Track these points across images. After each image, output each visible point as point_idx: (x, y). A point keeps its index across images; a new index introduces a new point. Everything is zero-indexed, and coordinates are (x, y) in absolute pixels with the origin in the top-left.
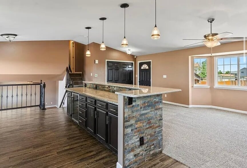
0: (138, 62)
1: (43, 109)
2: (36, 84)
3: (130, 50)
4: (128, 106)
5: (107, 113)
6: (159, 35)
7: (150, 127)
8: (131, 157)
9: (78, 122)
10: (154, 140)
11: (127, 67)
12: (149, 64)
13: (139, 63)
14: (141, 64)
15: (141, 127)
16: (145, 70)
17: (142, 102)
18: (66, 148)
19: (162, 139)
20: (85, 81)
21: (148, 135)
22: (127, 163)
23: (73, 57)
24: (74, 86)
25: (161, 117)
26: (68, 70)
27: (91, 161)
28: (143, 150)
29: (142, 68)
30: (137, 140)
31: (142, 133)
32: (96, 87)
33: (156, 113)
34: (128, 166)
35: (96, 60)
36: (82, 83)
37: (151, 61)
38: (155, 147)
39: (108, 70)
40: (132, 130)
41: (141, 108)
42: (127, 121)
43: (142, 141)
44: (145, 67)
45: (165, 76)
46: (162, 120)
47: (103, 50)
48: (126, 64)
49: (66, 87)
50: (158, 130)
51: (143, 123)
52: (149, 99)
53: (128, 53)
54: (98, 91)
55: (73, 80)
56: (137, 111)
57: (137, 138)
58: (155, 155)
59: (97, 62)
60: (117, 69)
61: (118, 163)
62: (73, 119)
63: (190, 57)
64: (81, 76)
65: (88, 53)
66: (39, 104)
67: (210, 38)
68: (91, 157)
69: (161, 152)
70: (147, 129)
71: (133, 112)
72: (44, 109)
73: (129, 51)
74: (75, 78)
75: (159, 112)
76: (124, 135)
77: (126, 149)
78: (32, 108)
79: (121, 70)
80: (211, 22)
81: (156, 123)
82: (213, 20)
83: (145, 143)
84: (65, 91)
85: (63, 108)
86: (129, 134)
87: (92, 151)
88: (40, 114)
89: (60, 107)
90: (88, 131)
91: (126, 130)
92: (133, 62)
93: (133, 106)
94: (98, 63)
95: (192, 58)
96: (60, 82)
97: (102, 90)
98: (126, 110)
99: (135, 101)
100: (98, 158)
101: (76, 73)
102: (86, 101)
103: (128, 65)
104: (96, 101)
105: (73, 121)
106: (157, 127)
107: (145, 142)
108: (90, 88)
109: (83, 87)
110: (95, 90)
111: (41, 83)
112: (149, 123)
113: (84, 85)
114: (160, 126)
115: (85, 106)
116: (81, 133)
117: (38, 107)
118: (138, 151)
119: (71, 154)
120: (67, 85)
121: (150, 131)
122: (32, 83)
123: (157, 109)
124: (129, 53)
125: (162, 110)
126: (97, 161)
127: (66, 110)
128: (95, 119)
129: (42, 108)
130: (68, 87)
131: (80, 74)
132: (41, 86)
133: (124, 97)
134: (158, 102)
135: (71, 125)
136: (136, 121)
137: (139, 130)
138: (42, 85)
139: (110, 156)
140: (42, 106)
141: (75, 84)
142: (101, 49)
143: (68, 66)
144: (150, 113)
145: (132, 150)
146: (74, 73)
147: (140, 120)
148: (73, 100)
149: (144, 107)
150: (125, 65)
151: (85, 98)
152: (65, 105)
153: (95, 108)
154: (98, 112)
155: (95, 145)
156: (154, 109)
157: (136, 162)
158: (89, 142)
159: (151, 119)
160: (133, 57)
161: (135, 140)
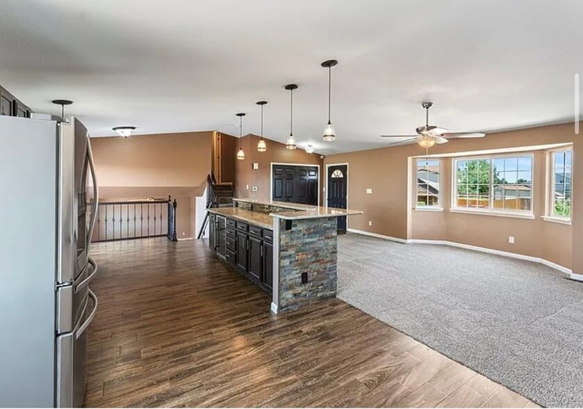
0: (327, 166)
1: (173, 241)
2: (161, 202)
3: (311, 146)
4: (286, 232)
5: (262, 241)
6: (333, 136)
7: (318, 261)
8: (290, 296)
9: (225, 258)
10: (323, 279)
11: (308, 175)
12: (343, 169)
13: (329, 168)
14: (332, 170)
15: (304, 260)
16: (338, 179)
17: (305, 226)
18: (208, 288)
19: (335, 279)
20: (236, 198)
21: (314, 271)
22: (284, 303)
23: (219, 158)
24: (220, 205)
25: (335, 249)
26: (211, 179)
27: (239, 302)
28: (306, 290)
29: (333, 176)
30: (297, 276)
31: (305, 268)
32: (253, 208)
33: (328, 243)
34: (285, 307)
35: (255, 164)
36: (232, 201)
37: (347, 164)
38: (325, 288)
39: (276, 179)
40: (290, 262)
41: (304, 235)
42: (284, 251)
43: (305, 278)
44: (338, 174)
45: (369, 191)
46: (336, 252)
47: (262, 150)
48: (306, 169)
49: (207, 207)
50: (329, 265)
51: (307, 255)
52: (316, 224)
53: (308, 152)
54: (254, 213)
55: (218, 195)
56: (298, 238)
57: (298, 274)
58: (324, 298)
59: (256, 166)
60: (290, 178)
61: (272, 304)
62: (218, 253)
63: (410, 159)
64: (231, 189)
65: (241, 154)
66: (166, 233)
67: (425, 132)
68: (241, 298)
69: (334, 296)
70: (313, 262)
71: (292, 239)
72: (175, 240)
73: (310, 149)
74: (223, 193)
75: (331, 242)
76: (280, 267)
77: (282, 285)
78: (156, 238)
79: (296, 179)
80: (427, 108)
81: (327, 257)
82: (430, 104)
83: (310, 281)
84: (206, 212)
85: (203, 240)
86: (286, 267)
87: (243, 292)
88: (169, 247)
89: (199, 238)
90: (239, 269)
91: (282, 261)
92: (319, 166)
93: (292, 232)
94: (257, 168)
95: (414, 160)
96: (197, 198)
97: (260, 212)
98: (283, 236)
99: (296, 226)
100: (249, 299)
101: (223, 184)
102: (236, 227)
103: (309, 171)
104: (248, 226)
105: (217, 257)
106: (328, 262)
107: (309, 279)
108: (243, 209)
109: (232, 206)
110: (251, 212)
111: (170, 200)
112: (317, 255)
113: (234, 203)
114: (333, 261)
115: (234, 234)
116: (228, 272)
117: (166, 238)
118: (299, 289)
119: (214, 294)
120: (208, 203)
121: (316, 266)
122: (153, 200)
123: (328, 238)
124: (310, 151)
125: (336, 240)
126: (247, 302)
127: (207, 242)
128: (248, 251)
129: (172, 239)
130: (211, 207)
131: (230, 186)
132: (169, 205)
133: (280, 219)
134: (329, 229)
135: (215, 262)
136: (297, 252)
137: (300, 264)
138: (171, 203)
139: (264, 298)
140: (172, 236)
141: (221, 203)
142: (259, 150)
143: (210, 174)
144: (318, 242)
145: (291, 287)
146: (220, 184)
147: (303, 251)
148: (218, 228)
149: (308, 235)
150: (304, 170)
151: (234, 223)
152: (207, 236)
153: (248, 236)
154: (251, 242)
155: (247, 285)
156: (323, 238)
157: (296, 303)
158: (238, 283)
159: (320, 250)
160: (318, 158)
161: (296, 275)
